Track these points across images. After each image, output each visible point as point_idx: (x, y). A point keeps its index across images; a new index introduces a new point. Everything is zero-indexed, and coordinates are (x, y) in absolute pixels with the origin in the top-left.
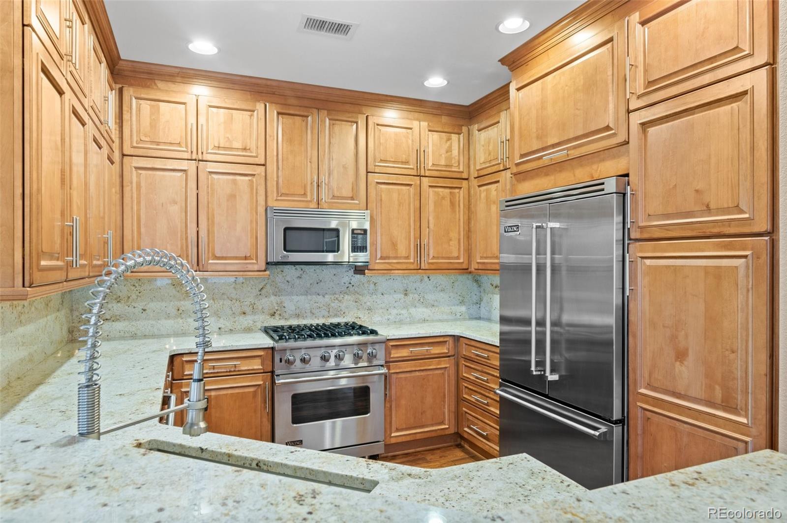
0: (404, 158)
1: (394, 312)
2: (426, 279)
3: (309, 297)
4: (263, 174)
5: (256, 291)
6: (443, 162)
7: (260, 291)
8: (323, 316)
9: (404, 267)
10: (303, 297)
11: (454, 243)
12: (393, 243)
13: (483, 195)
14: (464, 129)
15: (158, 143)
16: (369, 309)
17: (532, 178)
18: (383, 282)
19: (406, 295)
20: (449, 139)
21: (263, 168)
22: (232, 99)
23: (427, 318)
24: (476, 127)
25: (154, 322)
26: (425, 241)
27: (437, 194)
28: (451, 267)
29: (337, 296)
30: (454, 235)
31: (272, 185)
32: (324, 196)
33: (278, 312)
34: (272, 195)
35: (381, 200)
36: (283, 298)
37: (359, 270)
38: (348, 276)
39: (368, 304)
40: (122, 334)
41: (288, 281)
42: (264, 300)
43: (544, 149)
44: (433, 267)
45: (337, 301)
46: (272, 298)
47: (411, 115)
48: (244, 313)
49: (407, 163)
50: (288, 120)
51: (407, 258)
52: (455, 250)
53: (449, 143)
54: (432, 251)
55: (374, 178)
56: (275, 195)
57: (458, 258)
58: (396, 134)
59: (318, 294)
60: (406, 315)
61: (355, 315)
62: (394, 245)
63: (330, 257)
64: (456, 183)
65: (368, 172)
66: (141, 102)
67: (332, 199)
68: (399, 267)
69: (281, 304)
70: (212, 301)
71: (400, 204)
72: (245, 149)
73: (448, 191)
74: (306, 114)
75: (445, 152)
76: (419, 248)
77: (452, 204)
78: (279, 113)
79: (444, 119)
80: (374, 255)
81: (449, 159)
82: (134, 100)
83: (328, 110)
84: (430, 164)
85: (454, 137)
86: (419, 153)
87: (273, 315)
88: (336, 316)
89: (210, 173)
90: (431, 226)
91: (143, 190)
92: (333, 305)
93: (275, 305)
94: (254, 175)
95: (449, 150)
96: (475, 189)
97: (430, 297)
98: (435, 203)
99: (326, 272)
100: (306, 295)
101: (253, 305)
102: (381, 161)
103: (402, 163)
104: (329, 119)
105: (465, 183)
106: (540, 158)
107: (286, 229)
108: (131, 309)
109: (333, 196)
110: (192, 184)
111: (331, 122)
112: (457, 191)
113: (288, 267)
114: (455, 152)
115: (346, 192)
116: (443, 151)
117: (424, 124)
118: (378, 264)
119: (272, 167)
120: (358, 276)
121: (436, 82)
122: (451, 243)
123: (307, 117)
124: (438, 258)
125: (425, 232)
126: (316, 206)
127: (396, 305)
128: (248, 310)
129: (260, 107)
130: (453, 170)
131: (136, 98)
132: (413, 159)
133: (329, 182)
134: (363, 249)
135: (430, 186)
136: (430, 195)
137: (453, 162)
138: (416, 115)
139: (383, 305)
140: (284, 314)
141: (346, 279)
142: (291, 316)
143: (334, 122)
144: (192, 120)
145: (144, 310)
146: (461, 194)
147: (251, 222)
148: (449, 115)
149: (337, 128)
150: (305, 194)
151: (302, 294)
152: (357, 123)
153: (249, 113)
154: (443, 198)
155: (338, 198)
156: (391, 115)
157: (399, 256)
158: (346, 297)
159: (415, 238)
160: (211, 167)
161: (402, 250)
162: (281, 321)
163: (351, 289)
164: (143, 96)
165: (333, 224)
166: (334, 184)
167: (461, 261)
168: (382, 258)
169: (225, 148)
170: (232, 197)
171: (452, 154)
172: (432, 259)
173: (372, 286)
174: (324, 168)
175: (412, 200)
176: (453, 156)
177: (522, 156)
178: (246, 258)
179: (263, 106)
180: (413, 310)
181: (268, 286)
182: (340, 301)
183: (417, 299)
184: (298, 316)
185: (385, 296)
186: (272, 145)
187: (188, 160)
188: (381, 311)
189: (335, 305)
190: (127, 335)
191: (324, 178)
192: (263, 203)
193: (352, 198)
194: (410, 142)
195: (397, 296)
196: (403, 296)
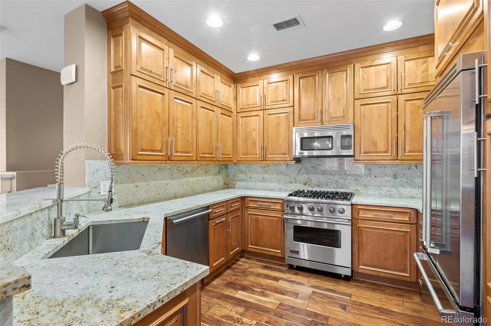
0: (383, 84)
1: (386, 188)
2: (414, 167)
3: (325, 176)
4: (292, 111)
5: (297, 171)
6: (420, 81)
7: (299, 171)
8: (334, 188)
9: (383, 158)
10: (322, 176)
12: (374, 143)
15: (249, 105)
16: (365, 185)
19: (395, 178)
21: (292, 108)
23: (414, 196)
25: (254, 183)
26: (401, 140)
27: (414, 104)
29: (342, 176)
33: (308, 183)
35: (364, 115)
36: (311, 176)
39: (365, 182)
40: (243, 187)
41: (313, 167)
42: (301, 176)
45: (342, 179)
46: (305, 175)
48: (291, 182)
50: (306, 80)
51: (386, 152)
53: (424, 65)
54: (408, 147)
55: (359, 102)
56: (298, 121)
58: (376, 70)
59: (331, 175)
60: (395, 192)
61: (355, 188)
62: (375, 144)
63: (327, 153)
65: (354, 99)
66: (243, 89)
67: (330, 119)
69: (310, 179)
70: (276, 175)
71: (379, 116)
72: (284, 100)
74: (314, 74)
75: (421, 73)
78: (300, 78)
79: (421, 49)
80: (359, 151)
81: (426, 76)
82: (241, 89)
83: (329, 68)
84: (408, 84)
85: (430, 59)
86: (397, 79)
87: (305, 184)
88: (342, 188)
89: (269, 115)
90: (408, 128)
91: (244, 126)
92: (340, 181)
93: (306, 179)
94: (288, 112)
95: (426, 70)
98: (412, 113)
100: (324, 175)
101: (295, 178)
102: (365, 90)
103: (383, 88)
104: (328, 73)
107: (301, 139)
108: (246, 177)
109: (331, 117)
110: (261, 121)
111: (330, 74)
113: (313, 159)
114: (431, 71)
115: (339, 113)
116: (419, 72)
117: (400, 57)
118: (362, 156)
119: (296, 107)
121: (393, 25)
123: (315, 75)
124: (414, 152)
125: (401, 133)
126: (321, 124)
127: (386, 184)
128: (293, 181)
130: (430, 84)
131: (241, 88)
132: (392, 84)
133: (329, 109)
134: (349, 147)
135: (407, 100)
136: (406, 107)
137: (429, 78)
139: (376, 184)
140: (311, 184)
142: (315, 186)
143: (332, 74)
144: (261, 91)
145: (251, 178)
147: (286, 136)
148: (425, 44)
149: (333, 78)
150: (314, 119)
151: (321, 174)
152: (347, 71)
153: (286, 82)
154: (419, 107)
155: (334, 118)
157: (378, 151)
158: (349, 177)
160: (269, 112)
161: (381, 147)
162: (309, 188)
163: (352, 172)
164: (244, 86)
165: (329, 134)
166: (331, 110)
168: (365, 153)
169: (275, 102)
170: (278, 124)
171: (428, 73)
172: (408, 152)
173: (368, 171)
174: (326, 102)
175: (390, 112)
176: (430, 73)
178: (284, 154)
179: (292, 76)
180: (401, 189)
181: (303, 169)
182: (345, 179)
183: (405, 182)
184: (319, 186)
185: (378, 178)
186: (297, 95)
187: (260, 110)
188: (374, 187)
189: (341, 181)
190: (245, 187)
191: (325, 107)
192: (292, 126)
193: (343, 117)
195: (387, 179)
196: (392, 179)
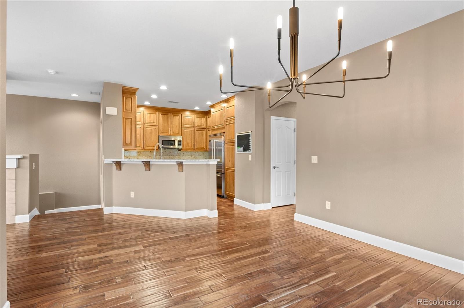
0: (190, 124)
2: (196, 152)
4: (158, 128)
6: (200, 125)
9: (190, 149)
10: (166, 156)
11: (203, 144)
13: (209, 133)
14: (205, 117)
17: (214, 131)
18: (186, 153)
19: (191, 156)
20: (201, 119)
21: (157, 127)
22: (151, 111)
24: (207, 117)
26: (195, 143)
27: (198, 132)
28: (202, 149)
30: (202, 142)
31: (160, 130)
32: (171, 132)
34: (160, 133)
35: (185, 134)
37: (180, 150)
38: (177, 151)
43: (215, 126)
44: (198, 149)
46: (159, 156)
47: (192, 114)
49: (191, 125)
50: (163, 116)
51: (191, 147)
52: (203, 146)
54: (197, 145)
55: (183, 129)
57: (204, 147)
58: (188, 118)
62: (188, 144)
63: (172, 147)
64: (203, 130)
65: (182, 127)
67: (173, 133)
68: (189, 149)
71: (189, 135)
72: (154, 122)
73: (201, 131)
76: (194, 145)
77: (202, 134)
78: (161, 114)
79: (200, 114)
80: (183, 146)
81: (202, 124)
83: (172, 113)
84: (197, 125)
85: (203, 119)
86: (194, 123)
89: (146, 128)
90: (197, 140)
94: (155, 128)
95: (201, 122)
96: (208, 131)
97: (197, 157)
98: (198, 134)
99: (172, 151)
102: (185, 125)
103: (190, 125)
104: (173, 115)
105: (205, 130)
106: (214, 127)
107: (163, 140)
110: (142, 130)
112: (203, 131)
114: (203, 122)
115: (177, 132)
116: (200, 122)
117: (195, 116)
118: (184, 148)
119: (160, 126)
120: (179, 152)
121: (197, 108)
122: (202, 144)
123: (168, 115)
124: (199, 147)
125: (195, 141)
126: (170, 135)
129: (157, 113)
130: (202, 126)
132: (192, 124)
134: (181, 145)
135: (197, 130)
136: (197, 133)
138: (194, 114)
141: (176, 152)
144: (142, 117)
146: (204, 132)
147: (155, 139)
148: (201, 113)
149: (174, 117)
150: (167, 132)
152: (179, 116)
153: (155, 114)
154: (200, 133)
155: (175, 133)
156: (188, 113)
157: (189, 147)
158: (177, 156)
159: (193, 143)
160: (146, 126)
161: (190, 145)
163: (178, 154)
165: (173, 139)
166: (174, 130)
167: (204, 148)
168: (185, 147)
169: (149, 122)
170: (151, 133)
172: (197, 147)
173: (183, 154)
174: (172, 126)
175: (192, 134)
177: (213, 126)
178: (153, 146)
181: (158, 153)
185: (186, 156)
186: (160, 121)
191: (171, 129)
192: (158, 134)
193: (178, 133)
194: (192, 120)
195: (189, 157)
196: (190, 156)
